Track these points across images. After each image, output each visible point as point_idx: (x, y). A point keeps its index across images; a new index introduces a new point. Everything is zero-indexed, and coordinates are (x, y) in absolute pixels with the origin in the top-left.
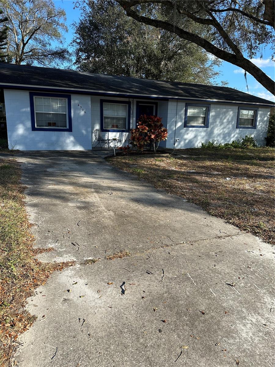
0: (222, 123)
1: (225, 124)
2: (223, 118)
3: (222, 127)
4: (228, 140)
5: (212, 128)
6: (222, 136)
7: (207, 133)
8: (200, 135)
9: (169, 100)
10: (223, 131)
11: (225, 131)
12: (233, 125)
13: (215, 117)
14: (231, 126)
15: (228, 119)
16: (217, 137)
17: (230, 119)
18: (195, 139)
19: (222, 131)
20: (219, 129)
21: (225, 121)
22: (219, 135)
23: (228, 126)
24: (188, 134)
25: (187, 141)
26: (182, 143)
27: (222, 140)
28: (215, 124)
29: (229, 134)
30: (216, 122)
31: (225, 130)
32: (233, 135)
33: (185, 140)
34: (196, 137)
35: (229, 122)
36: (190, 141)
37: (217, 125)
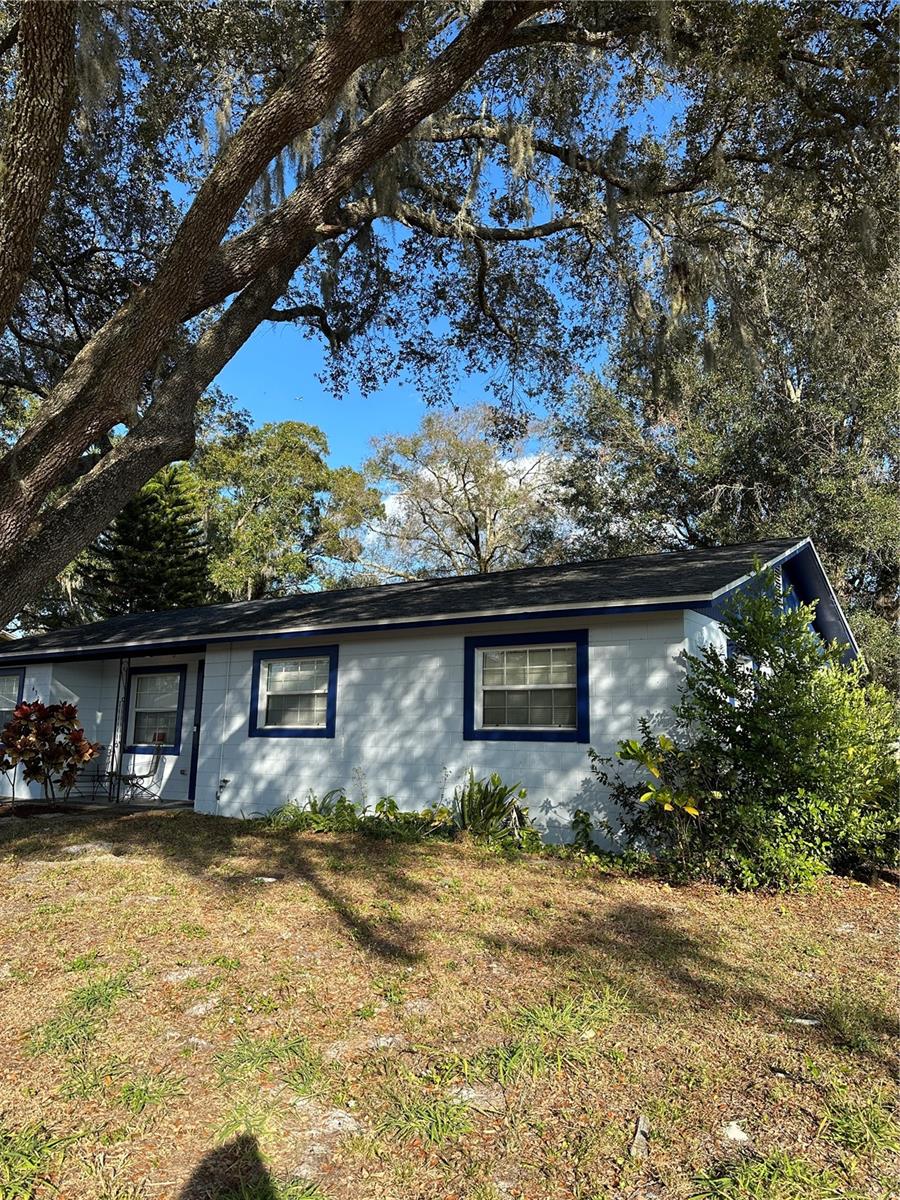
0: (394, 714)
1: (411, 716)
2: (399, 690)
3: (397, 728)
4: (431, 792)
5: (353, 735)
6: (398, 772)
7: (334, 755)
8: (308, 764)
9: (208, 645)
10: (401, 748)
11: (411, 749)
12: (447, 721)
13: (362, 690)
14: (436, 724)
15: (422, 693)
16: (376, 776)
17: (431, 693)
18: (291, 780)
19: (394, 748)
20: (384, 737)
21: (408, 701)
22: (386, 765)
23: (423, 727)
24: (263, 757)
25: (261, 786)
26: (245, 792)
27: (400, 788)
28: (362, 719)
29: (433, 764)
30: (366, 709)
31: (409, 743)
32: (452, 768)
33: (256, 779)
34: (292, 768)
35: (426, 708)
36: (273, 788)
37: (374, 721)
